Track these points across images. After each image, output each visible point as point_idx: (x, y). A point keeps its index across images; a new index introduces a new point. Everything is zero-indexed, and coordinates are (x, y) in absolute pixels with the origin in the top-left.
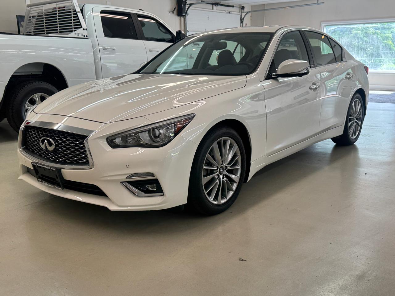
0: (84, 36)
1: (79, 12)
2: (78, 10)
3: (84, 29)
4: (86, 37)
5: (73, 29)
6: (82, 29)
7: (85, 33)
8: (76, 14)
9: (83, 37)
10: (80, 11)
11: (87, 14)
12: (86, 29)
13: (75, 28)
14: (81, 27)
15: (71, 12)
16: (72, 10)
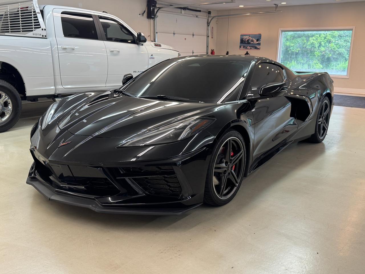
0: (43, 36)
1: (38, 13)
2: (38, 10)
3: (42, 29)
4: (44, 37)
5: (34, 29)
6: (41, 29)
7: (44, 33)
8: (36, 14)
9: (41, 36)
10: (40, 12)
11: (47, 15)
12: (45, 30)
13: (35, 28)
14: (40, 27)
15: (31, 12)
16: (33, 11)
